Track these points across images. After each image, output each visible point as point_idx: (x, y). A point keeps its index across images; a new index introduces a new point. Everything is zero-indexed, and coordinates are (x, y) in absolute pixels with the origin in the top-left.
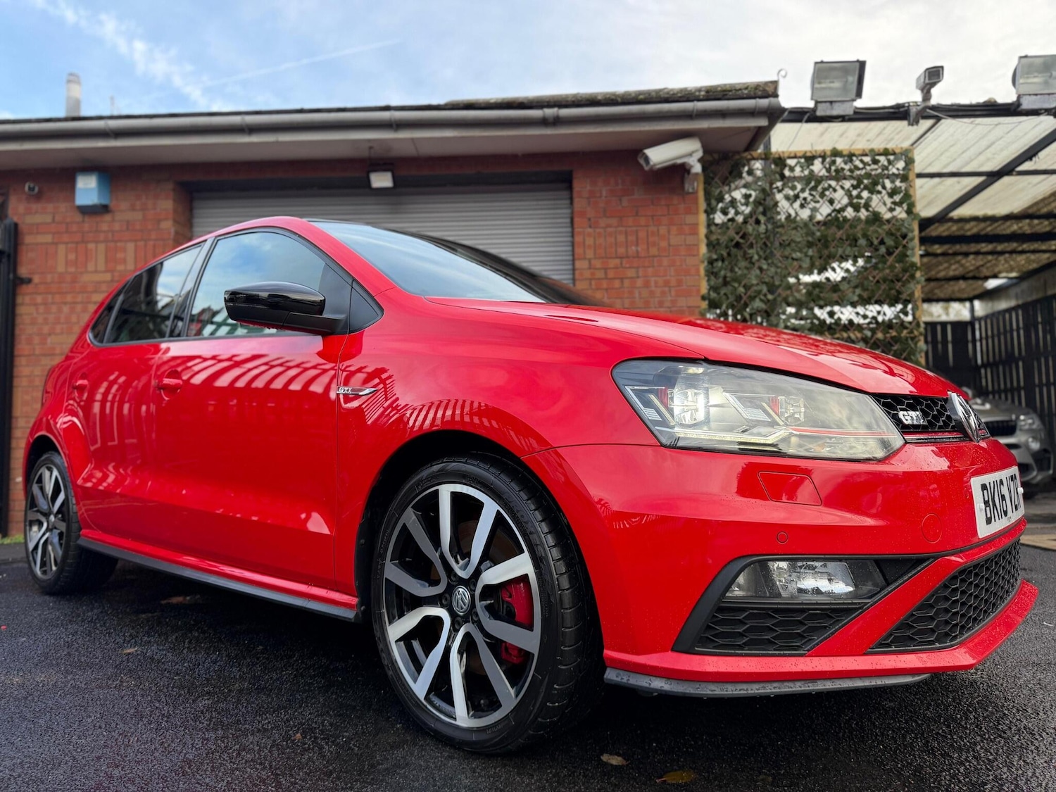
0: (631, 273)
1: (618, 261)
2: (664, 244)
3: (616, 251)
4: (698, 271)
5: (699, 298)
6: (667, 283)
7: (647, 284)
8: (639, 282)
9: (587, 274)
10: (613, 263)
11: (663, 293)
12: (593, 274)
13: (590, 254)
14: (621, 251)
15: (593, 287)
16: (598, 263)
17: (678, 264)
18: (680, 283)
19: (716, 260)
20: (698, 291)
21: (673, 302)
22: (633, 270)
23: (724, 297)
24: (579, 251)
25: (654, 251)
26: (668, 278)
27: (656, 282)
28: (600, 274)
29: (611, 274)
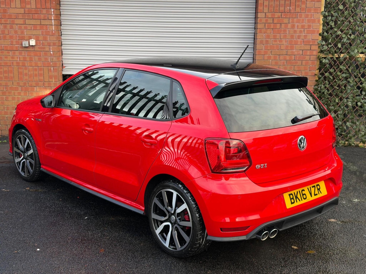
0: (286, 21)
1: (280, 14)
2: (303, 6)
3: (279, 9)
4: (319, 21)
5: (318, 35)
6: (303, 27)
7: (293, 26)
8: (289, 26)
9: (264, 20)
10: (277, 15)
11: (301, 32)
12: (267, 20)
13: (266, 10)
14: (282, 9)
15: (266, 27)
16: (269, 15)
17: (310, 17)
18: (309, 26)
19: (329, 16)
20: (318, 31)
21: (305, 36)
22: (287, 19)
23: (330, 35)
24: (260, 8)
25: (298, 10)
26: (304, 24)
27: (298, 26)
28: (270, 21)
29: (275, 21)
